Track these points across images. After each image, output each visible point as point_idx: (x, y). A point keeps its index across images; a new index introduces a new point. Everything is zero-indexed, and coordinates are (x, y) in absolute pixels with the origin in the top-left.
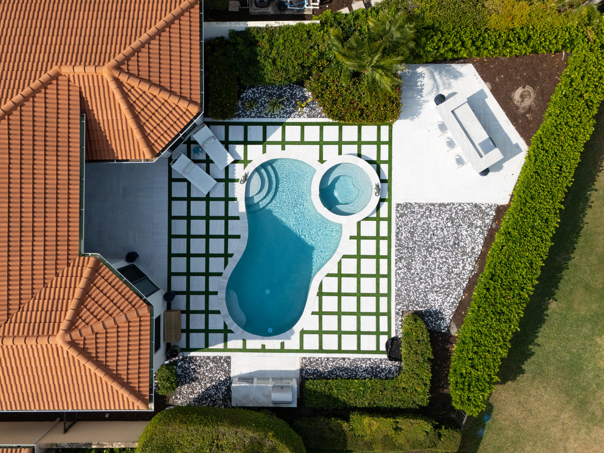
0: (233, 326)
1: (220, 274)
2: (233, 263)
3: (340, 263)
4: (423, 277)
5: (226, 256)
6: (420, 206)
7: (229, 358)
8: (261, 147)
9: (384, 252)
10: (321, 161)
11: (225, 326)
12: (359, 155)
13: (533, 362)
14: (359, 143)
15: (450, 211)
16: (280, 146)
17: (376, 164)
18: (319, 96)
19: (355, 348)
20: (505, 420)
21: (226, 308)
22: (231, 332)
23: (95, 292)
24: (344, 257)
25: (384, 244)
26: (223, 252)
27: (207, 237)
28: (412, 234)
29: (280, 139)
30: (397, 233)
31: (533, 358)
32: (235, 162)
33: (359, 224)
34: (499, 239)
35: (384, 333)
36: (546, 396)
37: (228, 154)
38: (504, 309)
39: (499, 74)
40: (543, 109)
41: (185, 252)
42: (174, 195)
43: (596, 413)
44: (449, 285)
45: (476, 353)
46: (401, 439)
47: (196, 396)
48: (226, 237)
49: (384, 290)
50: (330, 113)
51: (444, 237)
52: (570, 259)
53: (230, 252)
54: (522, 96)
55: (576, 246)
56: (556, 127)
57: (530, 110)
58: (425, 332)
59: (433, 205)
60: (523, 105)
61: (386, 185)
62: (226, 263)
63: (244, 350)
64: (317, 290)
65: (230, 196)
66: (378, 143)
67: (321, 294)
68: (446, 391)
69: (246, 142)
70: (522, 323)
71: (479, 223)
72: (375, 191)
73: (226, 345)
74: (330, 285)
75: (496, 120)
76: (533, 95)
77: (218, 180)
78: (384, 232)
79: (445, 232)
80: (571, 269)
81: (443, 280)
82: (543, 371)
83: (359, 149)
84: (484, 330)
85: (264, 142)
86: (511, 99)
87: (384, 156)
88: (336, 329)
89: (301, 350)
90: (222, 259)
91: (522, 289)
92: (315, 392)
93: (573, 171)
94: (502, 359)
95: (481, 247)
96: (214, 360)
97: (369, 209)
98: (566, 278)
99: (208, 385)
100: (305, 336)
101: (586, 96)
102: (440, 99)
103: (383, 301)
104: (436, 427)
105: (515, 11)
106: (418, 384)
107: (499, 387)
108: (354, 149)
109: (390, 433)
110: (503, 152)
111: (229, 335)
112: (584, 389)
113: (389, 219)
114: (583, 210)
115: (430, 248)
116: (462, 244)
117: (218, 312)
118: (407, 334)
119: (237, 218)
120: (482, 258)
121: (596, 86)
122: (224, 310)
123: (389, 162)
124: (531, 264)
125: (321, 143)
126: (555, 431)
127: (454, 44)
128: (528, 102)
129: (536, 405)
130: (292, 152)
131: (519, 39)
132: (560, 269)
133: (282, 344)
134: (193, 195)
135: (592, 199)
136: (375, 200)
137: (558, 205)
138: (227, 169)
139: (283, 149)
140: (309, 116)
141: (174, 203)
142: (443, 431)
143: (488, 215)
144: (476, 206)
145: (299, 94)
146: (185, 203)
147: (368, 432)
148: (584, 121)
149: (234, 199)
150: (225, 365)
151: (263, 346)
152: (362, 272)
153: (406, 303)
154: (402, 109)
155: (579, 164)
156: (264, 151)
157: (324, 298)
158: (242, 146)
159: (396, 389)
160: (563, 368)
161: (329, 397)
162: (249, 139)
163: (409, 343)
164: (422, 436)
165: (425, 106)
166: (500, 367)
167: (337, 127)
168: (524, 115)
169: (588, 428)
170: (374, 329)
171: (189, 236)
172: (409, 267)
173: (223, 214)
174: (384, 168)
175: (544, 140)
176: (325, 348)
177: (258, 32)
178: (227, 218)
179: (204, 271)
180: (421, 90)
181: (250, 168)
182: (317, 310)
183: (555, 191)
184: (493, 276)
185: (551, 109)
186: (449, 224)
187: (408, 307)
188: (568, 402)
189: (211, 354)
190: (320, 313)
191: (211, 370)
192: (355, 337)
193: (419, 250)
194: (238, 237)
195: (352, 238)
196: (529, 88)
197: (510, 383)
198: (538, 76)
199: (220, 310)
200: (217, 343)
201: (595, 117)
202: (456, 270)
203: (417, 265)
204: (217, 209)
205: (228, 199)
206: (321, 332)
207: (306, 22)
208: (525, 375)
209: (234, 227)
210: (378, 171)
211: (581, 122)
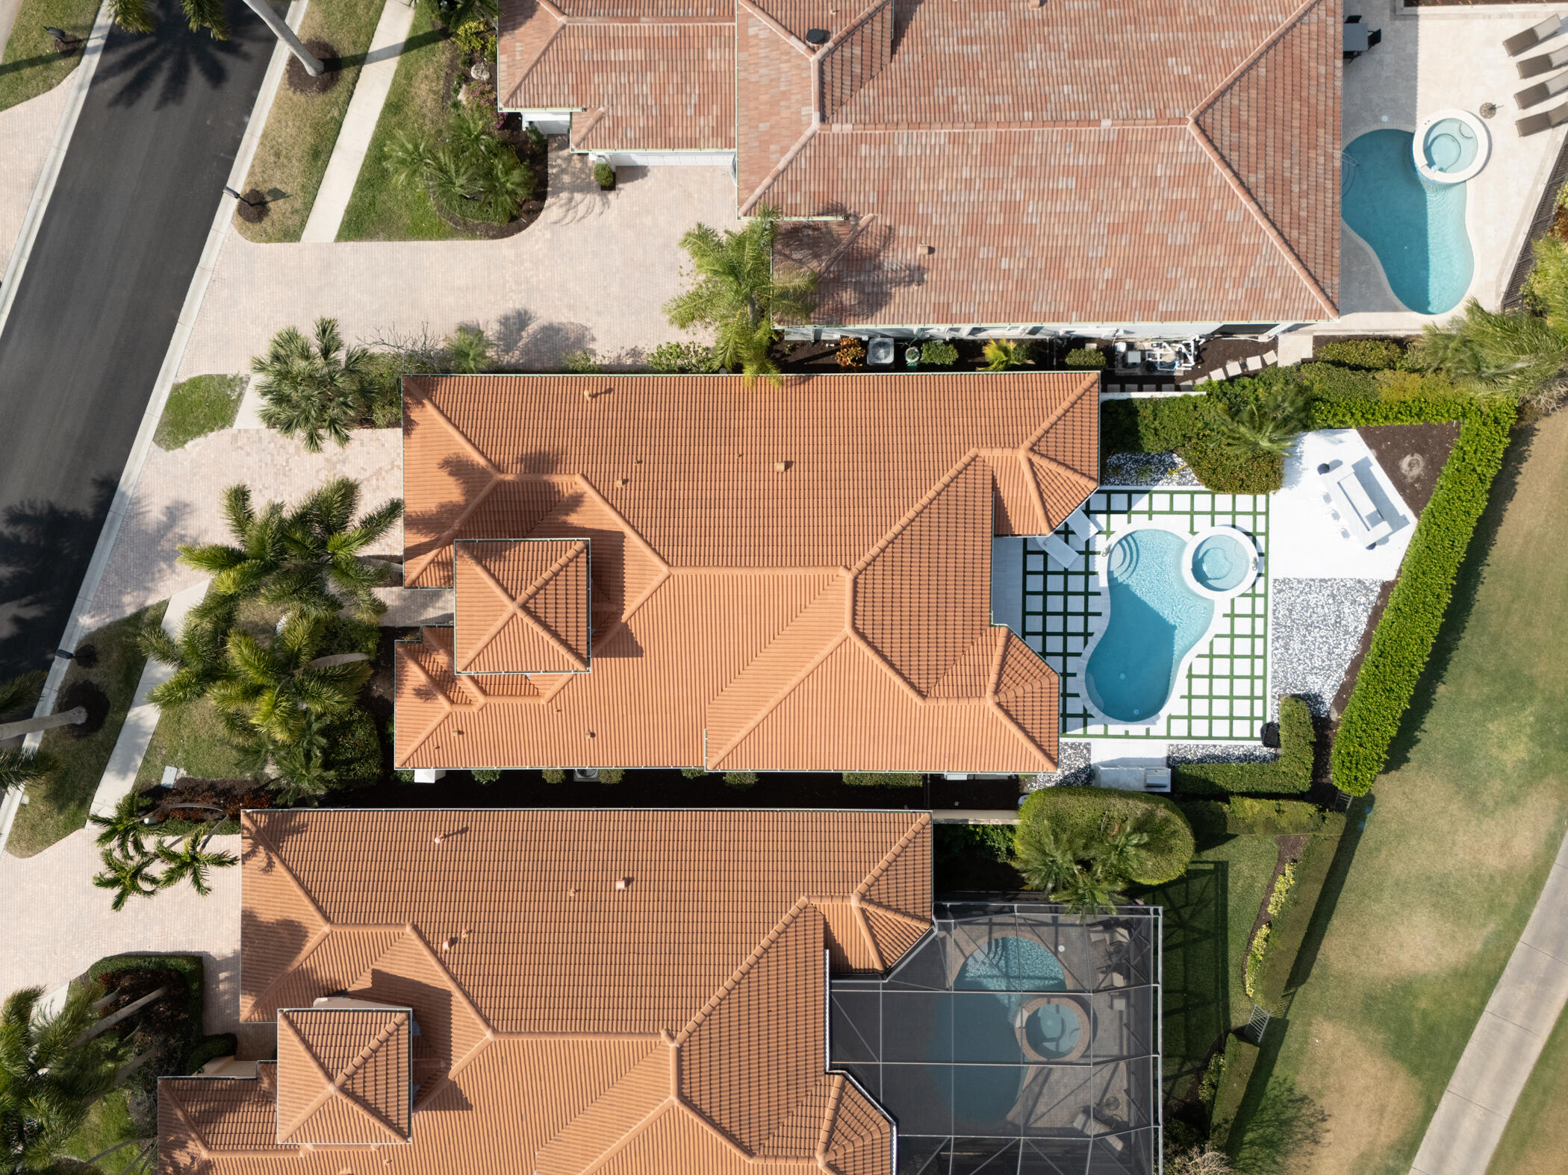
0: (1093, 710)
1: (1079, 655)
2: (1093, 643)
3: (1211, 643)
4: (1302, 657)
5: (1086, 635)
6: (1300, 582)
7: (1089, 744)
8: (1125, 516)
9: (1259, 631)
10: (1193, 532)
11: (1085, 710)
12: (1234, 526)
13: (1420, 750)
14: (1234, 513)
15: (1332, 586)
16: (1147, 516)
17: (1252, 536)
18: (1195, 465)
19: (1227, 735)
20: (1388, 812)
21: (1085, 690)
22: (1091, 716)
23: (1010, 660)
24: (1217, 636)
25: (1259, 622)
26: (1082, 631)
27: (1065, 614)
28: (1290, 611)
29: (1146, 508)
30: (1275, 611)
31: (1419, 745)
32: (1099, 532)
33: (1233, 601)
34: (1387, 615)
35: (1258, 718)
36: (1433, 787)
37: (1092, 525)
38: (1394, 686)
39: (1386, 441)
40: (1433, 480)
41: (1040, 630)
42: (1029, 569)
43: (1488, 804)
44: (1330, 666)
45: (1364, 731)
46: (1283, 822)
47: (1053, 784)
48: (1086, 614)
49: (1259, 672)
50: (1208, 482)
51: (1325, 615)
52: (1460, 639)
53: (1090, 630)
54: (1410, 465)
55: (1467, 625)
56: (1448, 502)
57: (1418, 479)
58: (1307, 713)
59: (1313, 580)
60: (1412, 474)
61: (1263, 558)
62: (1086, 643)
63: (1106, 736)
64: (1187, 673)
65: (1091, 570)
66: (1255, 513)
67: (1190, 676)
68: (1325, 781)
69: (1109, 512)
70: (1412, 700)
71: (1363, 600)
72: (1252, 565)
73: (1085, 731)
74: (1201, 667)
75: (1382, 490)
76: (1422, 464)
77: (1080, 553)
78: (1260, 610)
79: (1327, 611)
80: (1462, 650)
81: (1323, 661)
82: (1430, 760)
83: (1234, 520)
84: (1373, 708)
85: (1128, 511)
86: (1399, 468)
87: (1261, 528)
88: (1207, 714)
89: (1169, 737)
90: (1081, 639)
91: (1412, 666)
92: (1190, 776)
93: (1465, 546)
94: (1391, 738)
95: (1364, 626)
96: (1072, 746)
97: (1245, 587)
98: (1456, 659)
99: (1067, 773)
100: (1173, 721)
101: (1479, 469)
102: (1325, 469)
103: (1258, 683)
104: (1320, 810)
105: (1407, 385)
106: (1300, 768)
107: (1382, 778)
108: (1228, 519)
109: (1272, 816)
110: (1391, 524)
111: (1089, 719)
112: (1475, 778)
113: (1265, 596)
114: (1474, 588)
115: (1309, 627)
116: (1343, 622)
117: (1077, 695)
118: (1288, 717)
119: (1098, 594)
120: (1366, 638)
121: (1489, 460)
122: (1083, 692)
123: (1266, 534)
124: (1422, 640)
125: (1192, 513)
126: (1443, 824)
127: (1344, 416)
128: (1416, 471)
129: (1422, 796)
130: (1160, 522)
131: (1410, 412)
132: (1450, 650)
133: (1148, 730)
134: (1050, 569)
135: (1484, 575)
136: (1252, 575)
137: (1450, 581)
138: (1087, 543)
139: (1150, 518)
140: (1179, 484)
141: (1029, 577)
142: (1328, 813)
143: (1372, 591)
144: (1359, 581)
145: (1168, 460)
146: (1041, 577)
147: (1250, 814)
148: (1477, 495)
149: (1094, 573)
150: (1085, 751)
151: (1127, 732)
152: (1236, 653)
153: (1283, 685)
154: (1284, 480)
155: (1472, 538)
156: (1129, 522)
157: (1194, 680)
158: (1105, 516)
159: (1276, 773)
160: (1452, 756)
161: (1206, 781)
162: (1112, 509)
163: (1290, 725)
164: (1305, 819)
165: (1304, 474)
166: (1388, 745)
167: (1210, 496)
168: (1412, 485)
169: (1478, 819)
170: (1248, 714)
171: (1045, 613)
172: (1286, 648)
173: (1082, 589)
174: (1261, 540)
175: (1436, 514)
176: (1194, 734)
177: (1141, 403)
178: (1086, 594)
179: (1061, 651)
180: (1300, 457)
181: (1114, 539)
182: (1186, 694)
183: (1447, 565)
184: (1382, 652)
185: (1441, 481)
186: (1331, 601)
187: (1285, 690)
188: (1457, 793)
189: (1069, 740)
190: (1190, 697)
191: (1069, 757)
192: (1227, 722)
193: (1298, 629)
194: (1099, 614)
195: (1225, 615)
196: (1417, 456)
197: (1394, 772)
198: (1427, 443)
199: (1080, 692)
200: (1076, 728)
201: (1489, 491)
202: (1337, 651)
203: (1296, 645)
204: (1076, 583)
205: (1088, 573)
206: (1190, 718)
207: (1193, 394)
208: (1411, 764)
209: (1095, 603)
210: (1254, 541)
211: (1474, 496)
